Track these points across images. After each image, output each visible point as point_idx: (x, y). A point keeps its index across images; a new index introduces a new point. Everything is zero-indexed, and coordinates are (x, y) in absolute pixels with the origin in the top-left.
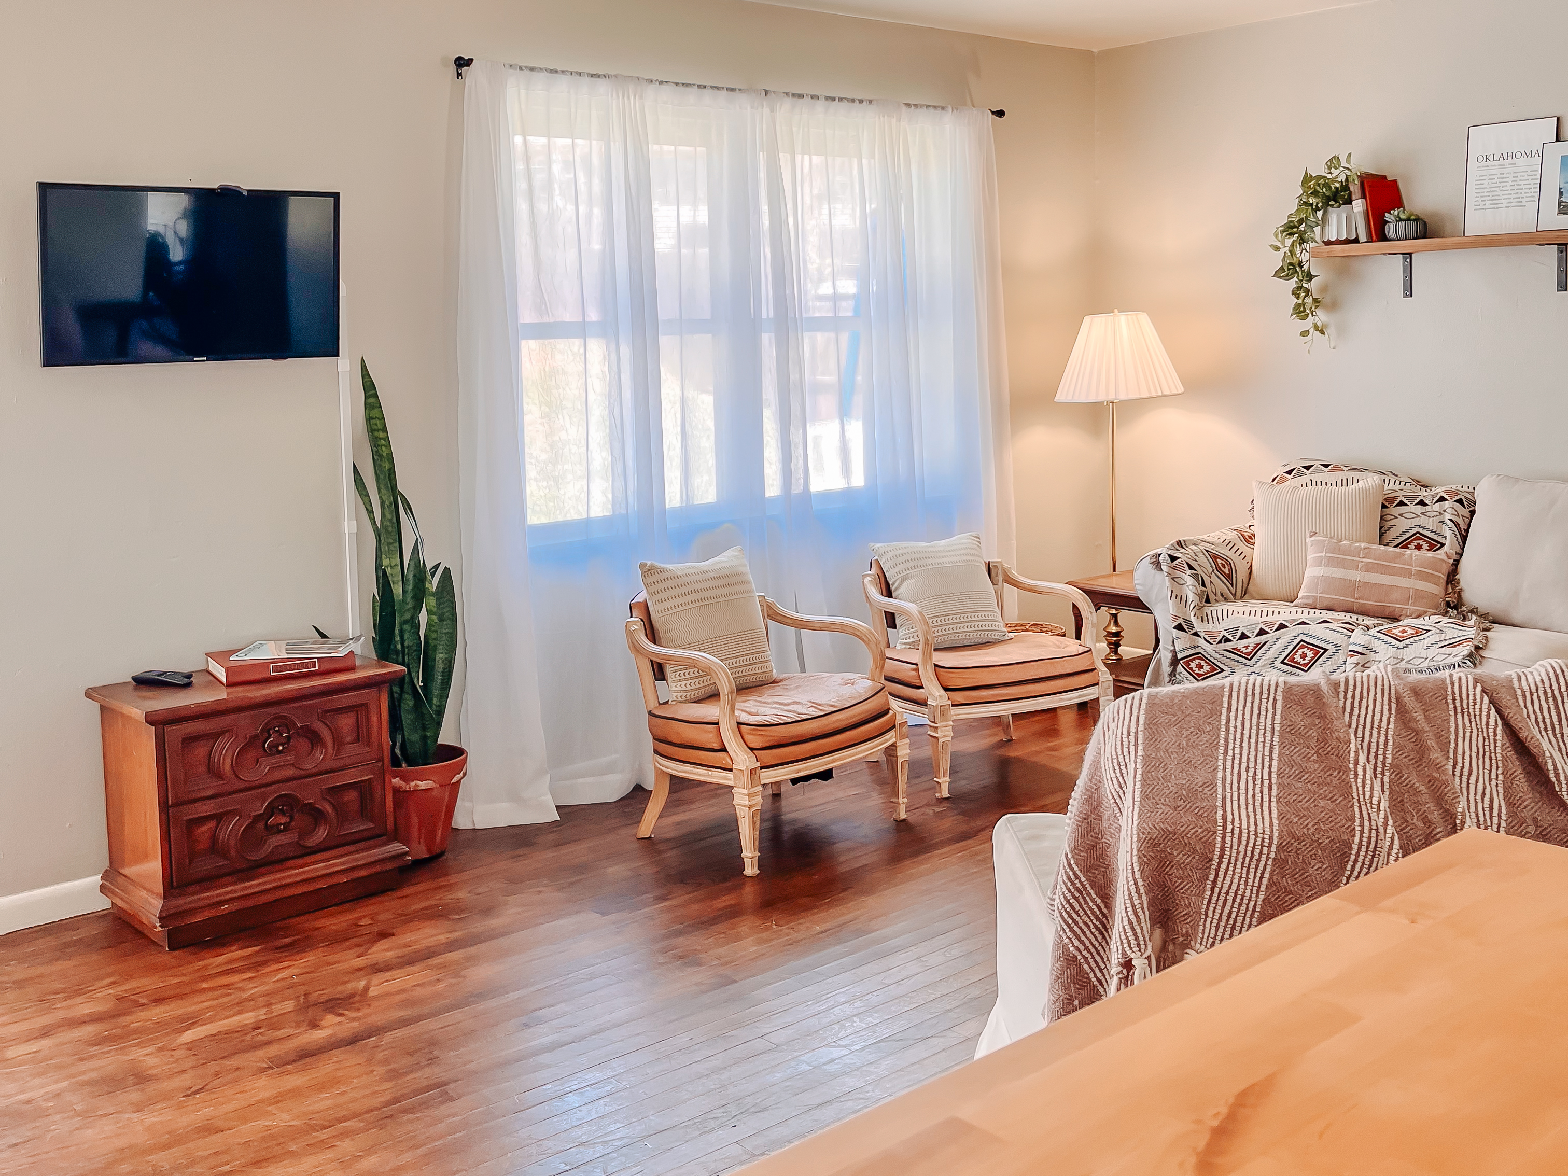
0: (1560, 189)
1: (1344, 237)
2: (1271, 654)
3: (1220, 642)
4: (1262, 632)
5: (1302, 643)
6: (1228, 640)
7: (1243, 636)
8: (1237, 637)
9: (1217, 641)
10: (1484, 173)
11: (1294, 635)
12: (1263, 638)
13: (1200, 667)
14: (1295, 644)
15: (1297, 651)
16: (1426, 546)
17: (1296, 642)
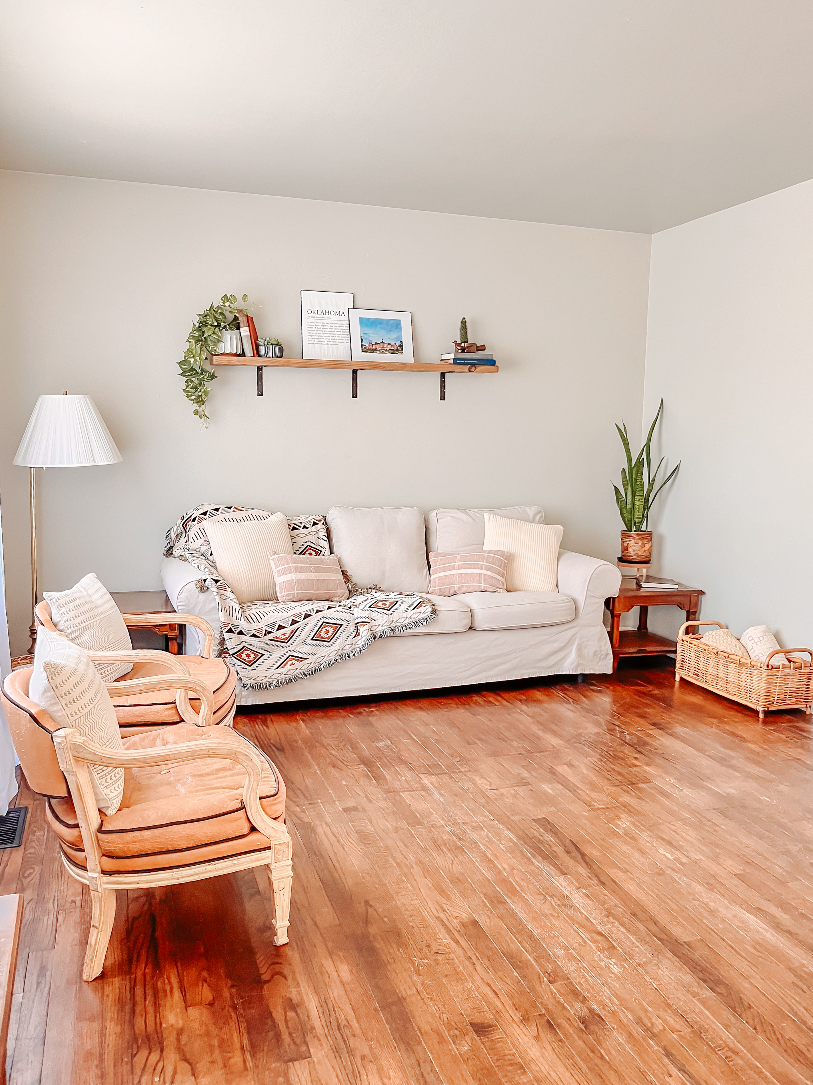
0: (361, 337)
1: (234, 352)
2: (303, 635)
3: (265, 635)
4: (294, 622)
5: (324, 624)
6: (270, 632)
7: (280, 627)
8: (276, 629)
9: (263, 634)
10: (312, 321)
11: (318, 619)
12: (296, 626)
13: (248, 656)
14: (319, 625)
15: (322, 630)
16: (314, 553)
17: (320, 624)
